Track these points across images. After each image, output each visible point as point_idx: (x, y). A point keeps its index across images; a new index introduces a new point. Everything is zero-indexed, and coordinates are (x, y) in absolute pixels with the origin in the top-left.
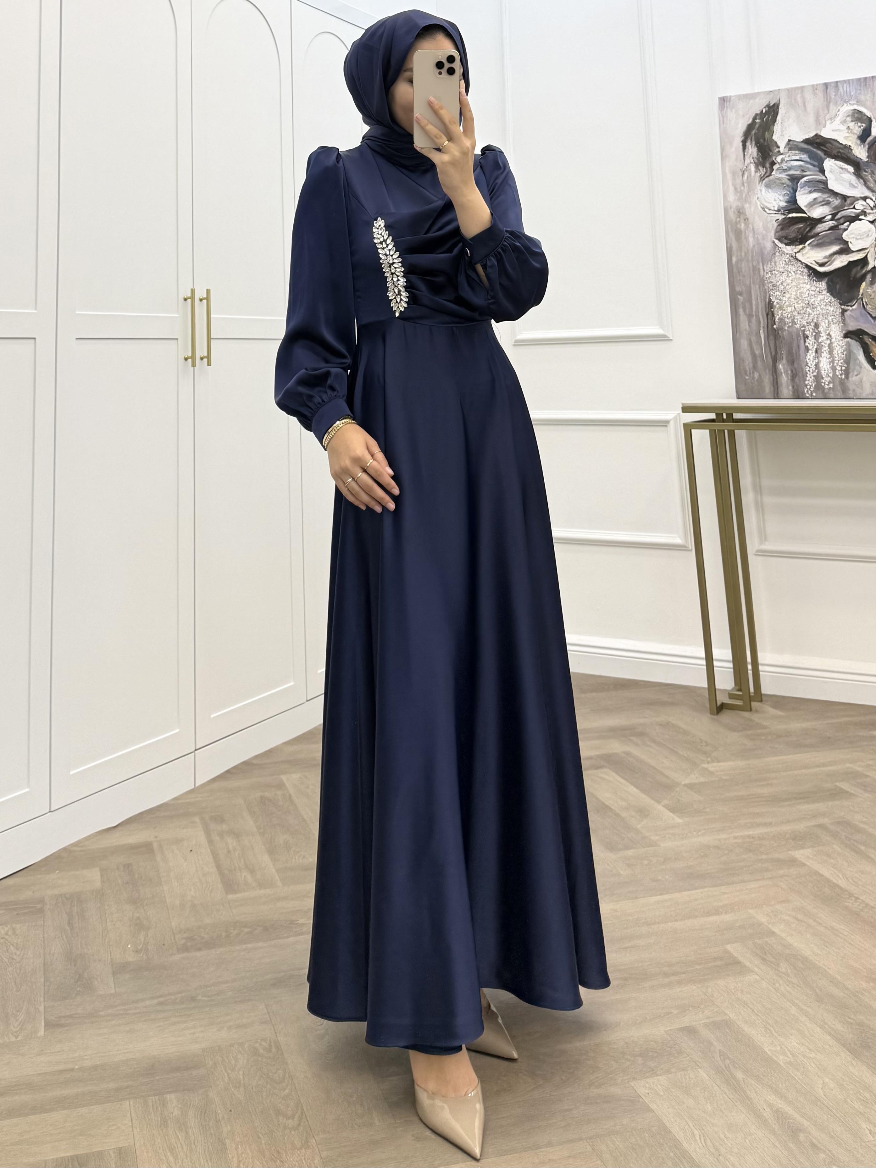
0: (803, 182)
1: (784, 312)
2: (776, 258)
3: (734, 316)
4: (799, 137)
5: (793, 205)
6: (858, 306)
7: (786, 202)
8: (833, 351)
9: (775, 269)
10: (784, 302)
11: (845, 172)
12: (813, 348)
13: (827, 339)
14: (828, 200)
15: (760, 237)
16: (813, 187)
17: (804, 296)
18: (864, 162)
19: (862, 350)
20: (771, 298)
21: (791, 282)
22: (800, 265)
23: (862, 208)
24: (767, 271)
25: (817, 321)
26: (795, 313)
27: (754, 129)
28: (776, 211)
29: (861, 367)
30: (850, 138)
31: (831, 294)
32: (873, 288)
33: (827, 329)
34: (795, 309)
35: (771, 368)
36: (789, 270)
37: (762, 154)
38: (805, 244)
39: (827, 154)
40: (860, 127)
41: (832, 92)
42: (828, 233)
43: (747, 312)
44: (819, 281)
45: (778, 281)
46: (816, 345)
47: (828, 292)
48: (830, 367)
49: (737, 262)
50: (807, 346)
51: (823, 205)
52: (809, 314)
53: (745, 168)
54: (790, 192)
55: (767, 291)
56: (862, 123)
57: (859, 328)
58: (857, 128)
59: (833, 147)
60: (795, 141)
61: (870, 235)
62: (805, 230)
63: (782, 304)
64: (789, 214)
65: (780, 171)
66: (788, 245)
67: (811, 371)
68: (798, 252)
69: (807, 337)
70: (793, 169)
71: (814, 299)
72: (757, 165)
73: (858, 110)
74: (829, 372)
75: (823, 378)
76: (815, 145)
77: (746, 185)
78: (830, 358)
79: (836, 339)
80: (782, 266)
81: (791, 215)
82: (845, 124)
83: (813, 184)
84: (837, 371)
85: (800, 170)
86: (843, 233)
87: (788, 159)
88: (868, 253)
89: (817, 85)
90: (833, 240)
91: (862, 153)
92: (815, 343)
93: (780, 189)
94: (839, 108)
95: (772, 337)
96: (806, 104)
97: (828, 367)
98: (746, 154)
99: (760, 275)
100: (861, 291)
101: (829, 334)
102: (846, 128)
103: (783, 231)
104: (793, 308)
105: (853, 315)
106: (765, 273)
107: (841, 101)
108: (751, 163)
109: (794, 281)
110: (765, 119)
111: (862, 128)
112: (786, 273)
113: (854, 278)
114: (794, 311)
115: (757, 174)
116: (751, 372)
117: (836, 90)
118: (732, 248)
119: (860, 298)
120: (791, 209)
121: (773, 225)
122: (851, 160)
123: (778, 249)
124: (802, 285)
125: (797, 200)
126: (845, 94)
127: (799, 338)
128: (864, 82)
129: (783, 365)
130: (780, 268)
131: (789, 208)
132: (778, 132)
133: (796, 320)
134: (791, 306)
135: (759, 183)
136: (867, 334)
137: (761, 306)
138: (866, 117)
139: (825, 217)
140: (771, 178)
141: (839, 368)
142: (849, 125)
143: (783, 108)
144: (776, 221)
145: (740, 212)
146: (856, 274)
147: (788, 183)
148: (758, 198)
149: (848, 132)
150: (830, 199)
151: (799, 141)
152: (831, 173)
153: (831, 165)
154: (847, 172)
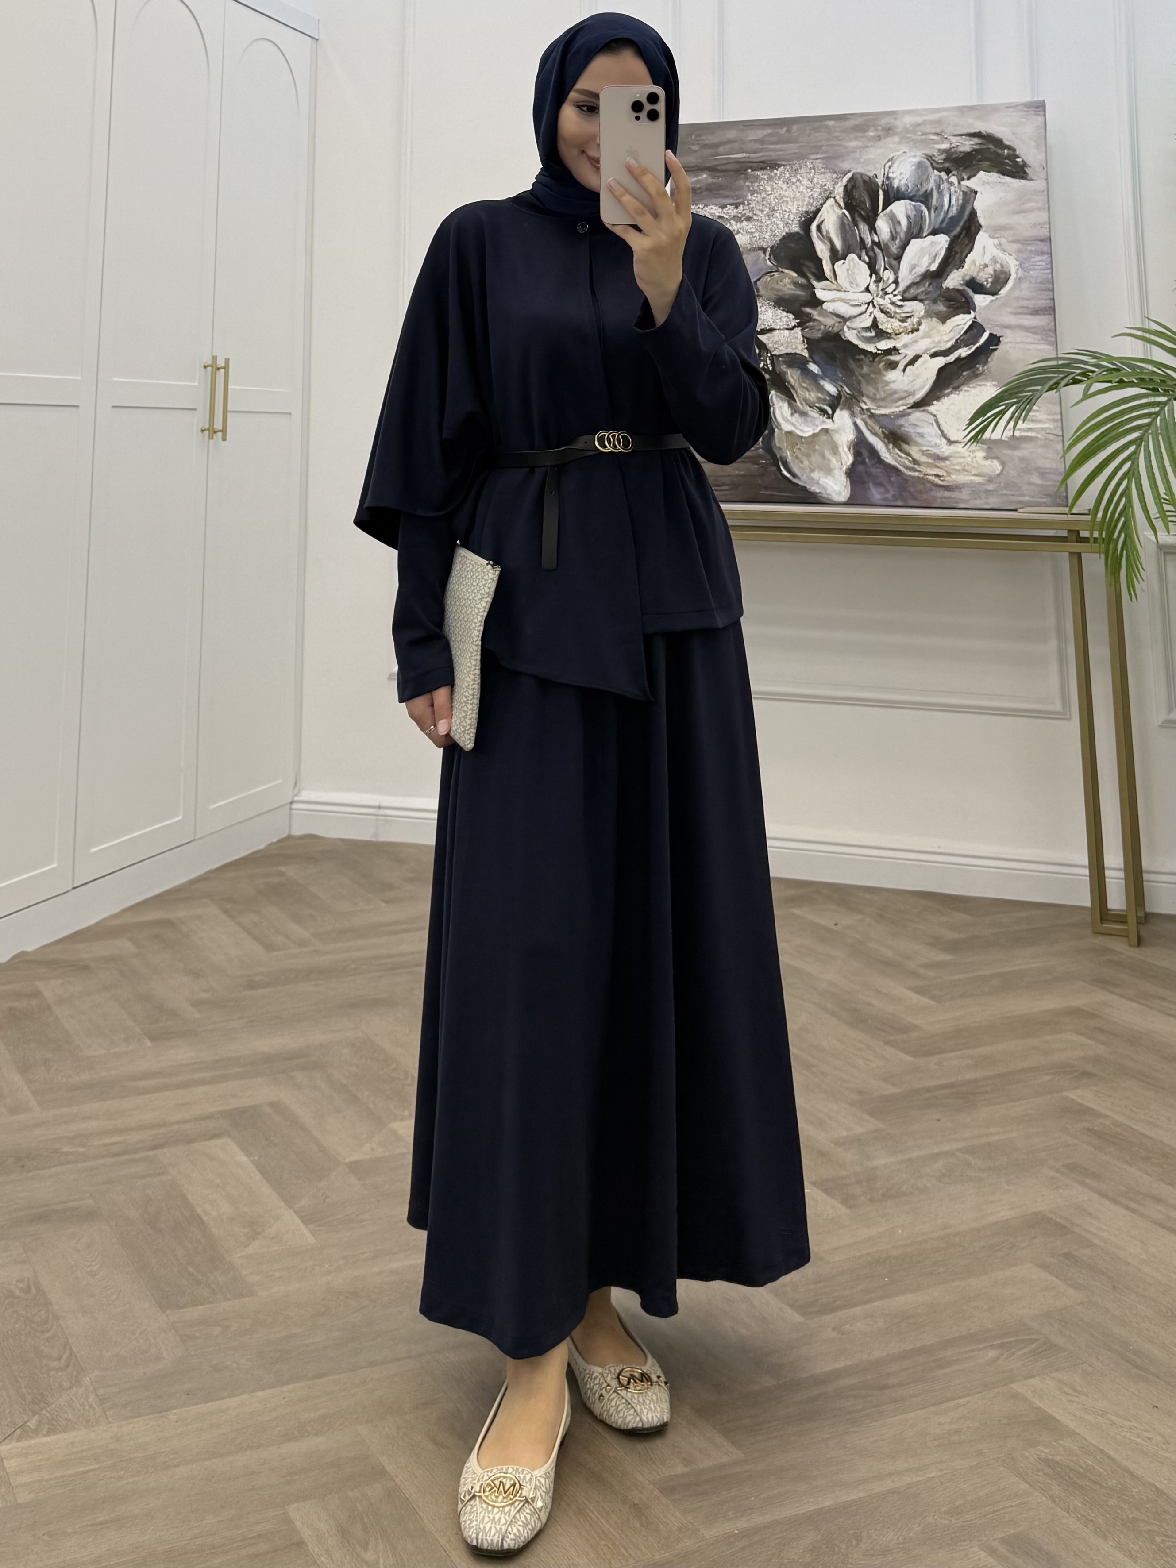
0: (922, 208)
1: (767, 182)
2: (828, 175)
4: (980, 205)
5: (894, 196)
6: (771, 266)
7: (898, 188)
9: (817, 173)
14: (896, 238)
15: (857, 155)
16: (915, 220)
17: (783, 205)
18: (941, 283)
21: (800, 191)
22: (820, 203)
23: (885, 278)
24: (814, 163)
26: (764, 195)
27: (997, 147)
28: (888, 173)
30: (973, 268)
31: (784, 237)
32: (789, 286)
34: (770, 195)
35: (705, 165)
37: (962, 157)
38: (845, 208)
39: (955, 239)
40: (987, 280)
41: (1038, 247)
42: (856, 238)
43: (769, 139)
44: (800, 224)
45: (801, 176)
51: (891, 232)
52: (762, 211)
53: (946, 137)
54: (910, 192)
55: (791, 163)
56: (992, 283)
58: (985, 277)
59: (964, 246)
60: (974, 200)
61: (852, 287)
62: (862, 209)
63: (775, 180)
64: (884, 191)
65: (938, 180)
66: (845, 188)
68: (836, 201)
70: (940, 197)
71: (779, 217)
72: (946, 151)
73: (1008, 279)
76: (967, 225)
77: (923, 137)
80: (820, 181)
81: (881, 192)
82: (991, 262)
83: (919, 220)
85: (937, 205)
86: (856, 255)
87: (953, 189)
88: (831, 282)
89: (1050, 229)
90: (848, 241)
91: (953, 282)
93: (915, 180)
94: (1013, 255)
96: (1023, 214)
98: (964, 137)
99: (810, 154)
100: (787, 271)
102: (987, 263)
103: (862, 183)
106: (812, 161)
107: (1023, 257)
108: (951, 144)
109: (801, 195)
110: (1008, 161)
111: (985, 283)
112: (811, 185)
113: (803, 264)
114: (766, 193)
115: (937, 151)
117: (1039, 251)
118: (845, 121)
119: (780, 269)
120: (888, 193)
121: (871, 171)
122: (946, 267)
123: (841, 177)
124: (796, 203)
125: (899, 200)
126: (1033, 263)
128: (1048, 287)
129: (705, 179)
130: (818, 178)
131: (890, 191)
132: (988, 177)
133: (755, 195)
134: (772, 190)
135: (924, 154)
137: (774, 155)
138: (998, 288)
140: (930, 169)
142: (989, 267)
143: (1021, 184)
144: (875, 174)
145: (889, 131)
146: (807, 266)
147: (922, 190)
148: (905, 152)
149: (980, 265)
150: (897, 241)
151: (975, 204)
152: (930, 242)
153: (940, 243)
154: (930, 261)
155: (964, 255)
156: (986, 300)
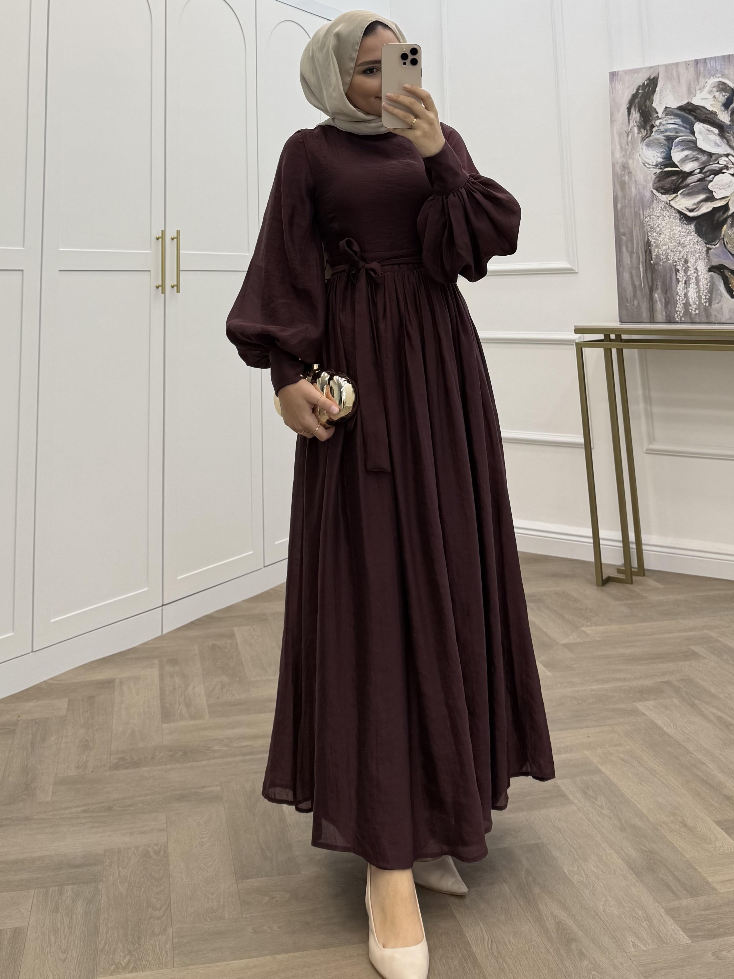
0: (677, 142)
1: (660, 250)
2: (654, 205)
3: (618, 253)
4: (674, 104)
5: (668, 161)
6: (720, 244)
7: (663, 158)
8: (699, 283)
9: (653, 214)
10: (659, 242)
11: (711, 133)
12: (682, 280)
13: (695, 272)
14: (697, 157)
15: (641, 187)
16: (685, 146)
17: (676, 237)
18: (727, 125)
19: (723, 282)
20: (649, 238)
21: (665, 224)
22: (673, 210)
23: (725, 163)
24: (646, 216)
25: (686, 257)
27: (637, 98)
28: (654, 166)
29: (721, 296)
30: (716, 106)
31: (698, 235)
32: (733, 230)
33: (695, 264)
34: (669, 247)
35: (648, 296)
36: (665, 215)
37: (643, 118)
38: (677, 193)
39: (697, 119)
40: (724, 96)
41: (701, 68)
42: (697, 184)
43: (630, 249)
44: (689, 224)
45: (655, 224)
46: (685, 278)
47: (696, 233)
48: (696, 296)
49: (621, 208)
50: (678, 278)
51: (693, 161)
52: (680, 252)
53: (629, 130)
54: (666, 150)
55: (646, 232)
56: (726, 92)
57: (721, 263)
58: (722, 97)
59: (702, 113)
60: (671, 108)
61: (731, 186)
62: (677, 181)
63: (658, 243)
64: (665, 168)
65: (658, 133)
66: (664, 194)
67: (681, 299)
68: (672, 200)
69: (678, 271)
70: (669, 131)
71: (684, 239)
72: (639, 128)
73: (722, 82)
74: (696, 300)
75: (690, 305)
76: (687, 111)
77: (630, 144)
78: (696, 289)
79: (702, 272)
80: (658, 211)
81: (666, 169)
82: (711, 94)
83: (685, 143)
84: (702, 299)
85: (675, 132)
86: (709, 184)
87: (665, 123)
88: (729, 200)
89: (689, 61)
90: (700, 190)
91: (726, 118)
92: (684, 276)
93: (658, 148)
94: (707, 80)
95: (649, 271)
96: (680, 77)
97: (695, 296)
98: (630, 118)
99: (640, 219)
100: (723, 232)
101: (696, 269)
102: (712, 96)
103: (660, 183)
104: (667, 247)
105: (715, 252)
106: (645, 218)
107: (708, 74)
108: (635, 126)
109: (668, 224)
110: (646, 90)
111: (726, 97)
112: (662, 217)
113: (717, 220)
114: (668, 249)
115: (639, 135)
116: (632, 300)
117: (704, 65)
118: (618, 196)
119: (722, 238)
120: (667, 164)
121: (651, 177)
122: (716, 123)
123: (656, 198)
124: (674, 228)
125: (671, 157)
126: (712, 69)
127: (672, 272)
128: (727, 59)
129: (658, 294)
130: (656, 213)
131: (665, 163)
132: (657, 101)
133: (669, 257)
134: (666, 245)
135: (641, 143)
136: (727, 268)
137: (641, 244)
138: (729, 88)
139: (694, 171)
140: (651, 138)
141: (703, 297)
142: (715, 95)
143: (661, 80)
144: (654, 174)
145: (625, 167)
146: (719, 218)
147: (665, 142)
148: (640, 155)
149: (714, 101)
150: (699, 156)
151: (674, 108)
152: (700, 135)
153: (700, 128)
154: (713, 134)
155: (708, 112)
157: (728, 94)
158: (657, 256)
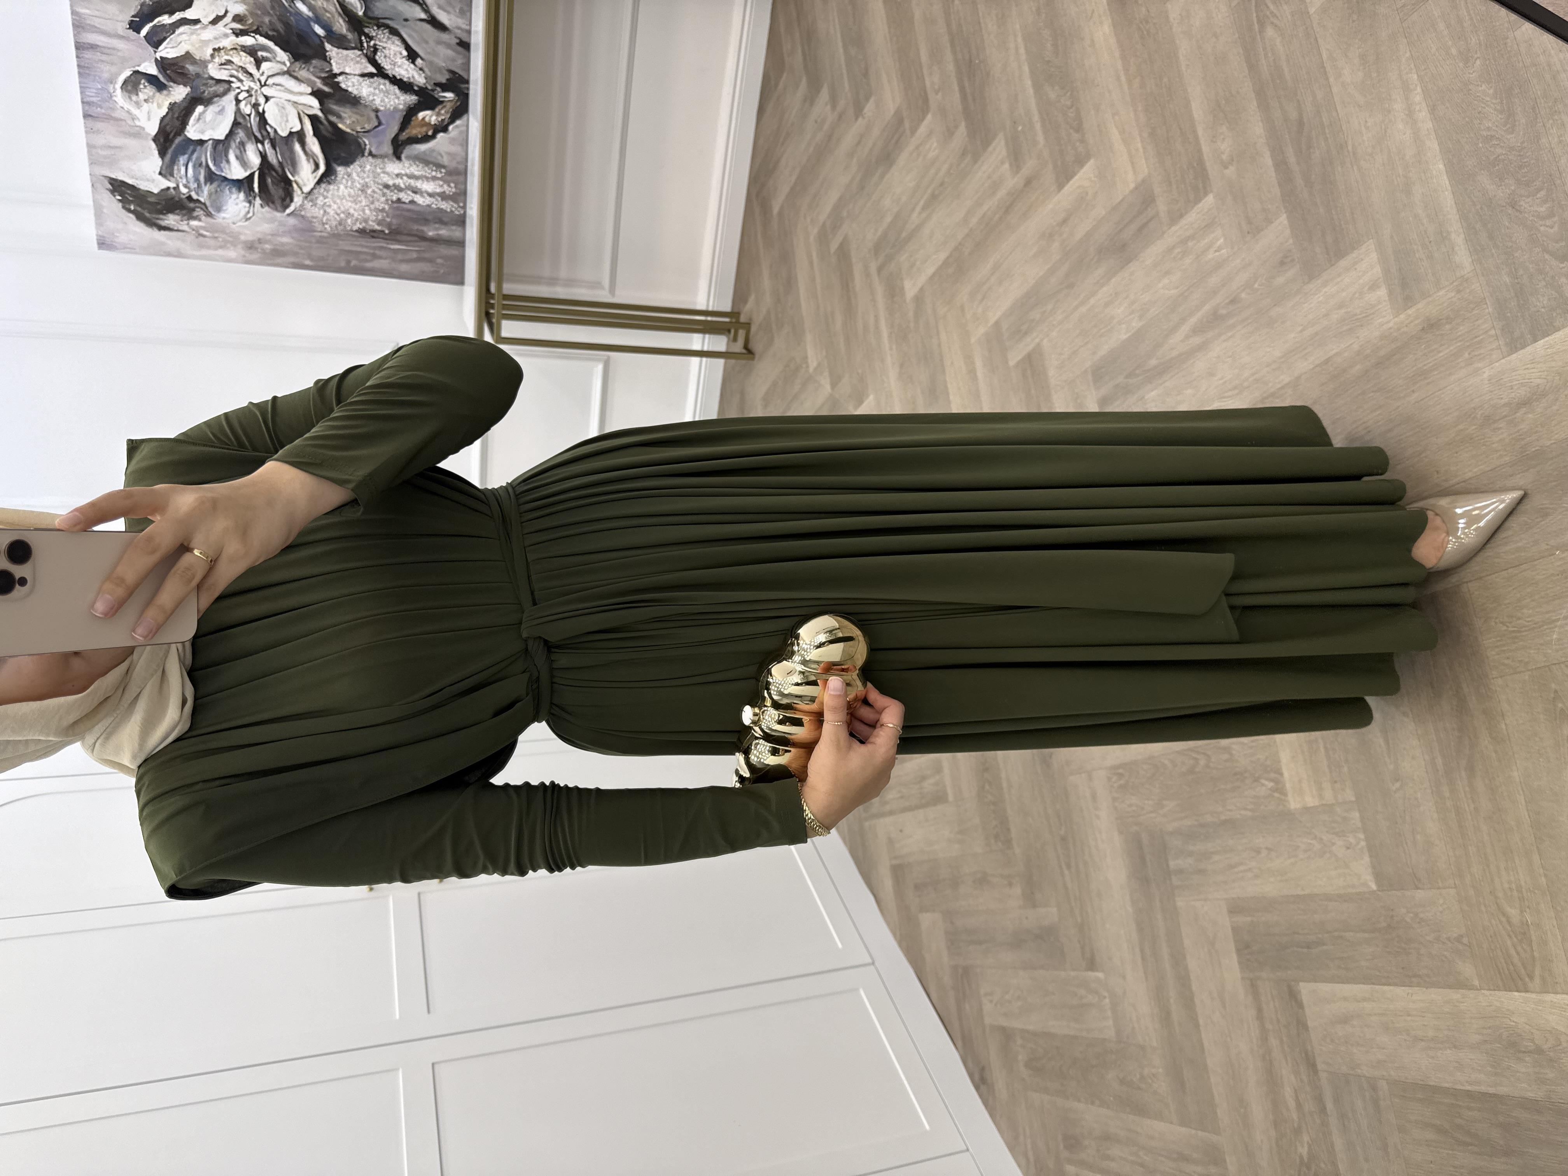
0: (215, 168)
1: (370, 218)
2: (308, 215)
3: (374, 273)
4: (155, 161)
5: (244, 185)
6: (366, 138)
7: (240, 191)
8: (415, 175)
9: (320, 219)
10: (359, 217)
12: (411, 196)
13: (402, 178)
14: (239, 143)
15: (281, 229)
16: (221, 158)
17: (353, 193)
18: (192, 92)
19: (414, 145)
20: (354, 230)
21: (335, 205)
22: (316, 191)
23: (249, 107)
24: (323, 228)
25: (381, 185)
26: (372, 207)
27: (142, 213)
28: (250, 206)
29: (432, 150)
30: (160, 102)
31: (351, 163)
32: (345, 118)
33: (390, 176)
34: (368, 206)
35: (431, 244)
36: (322, 203)
37: (176, 210)
38: (292, 181)
39: (180, 133)
40: (145, 86)
41: (97, 111)
42: (279, 151)
43: (369, 258)
44: (336, 173)
45: (335, 218)
46: (408, 192)
47: (349, 166)
49: (312, 260)
50: (409, 201)
51: (245, 151)
52: (374, 191)
53: (194, 232)
54: (227, 185)
55: (345, 232)
56: (140, 83)
57: (390, 142)
58: (146, 91)
59: (170, 123)
60: (161, 167)
61: (283, 106)
62: (275, 178)
63: (361, 219)
64: (254, 191)
65: (200, 192)
66: (293, 199)
67: (436, 202)
68: (301, 190)
69: (399, 199)
70: (197, 176)
71: (357, 183)
72: (192, 218)
73: (123, 85)
74: (437, 183)
75: (444, 192)
76: (168, 144)
77: (216, 235)
78: (423, 180)
79: (402, 169)
80: (317, 211)
81: (256, 190)
82: (141, 104)
83: (217, 157)
84: (437, 176)
85: (199, 168)
86: (279, 135)
87: (185, 180)
88: (303, 112)
89: (86, 127)
90: (287, 149)
91: (180, 91)
93: (223, 196)
94: (118, 107)
96: (112, 145)
97: (432, 183)
98: (176, 229)
99: (328, 237)
100: (348, 131)
101: (397, 175)
102: (145, 104)
103: (276, 202)
104: (366, 208)
105: (375, 145)
106: (325, 231)
107: (108, 102)
108: (188, 224)
109: (335, 201)
110: (130, 198)
111: (146, 84)
112: (326, 208)
113: (332, 134)
114: (370, 207)
115: (202, 220)
116: (435, 265)
117: (93, 106)
118: (294, 262)
119: (356, 133)
120: (249, 188)
121: (267, 212)
122: (188, 106)
123: (297, 211)
124: (341, 194)
126: (99, 95)
127: (400, 208)
128: (84, 69)
129: (429, 231)
130: (320, 214)
131: (247, 189)
132: (148, 186)
133: (381, 208)
134: (364, 210)
135: (215, 219)
136: (397, 136)
137: (362, 242)
138: (132, 77)
139: (260, 153)
140: (208, 204)
141: (434, 173)
142: (142, 99)
143: (115, 174)
144: (263, 208)
145: (251, 246)
146: (328, 131)
147: (215, 185)
148: (234, 223)
149: (152, 102)
150: (238, 140)
151: (161, 163)
152: (206, 133)
153: (195, 131)
154: (204, 115)
155: (170, 114)
156: (144, 68)
157: (143, 81)
158: (379, 223)
